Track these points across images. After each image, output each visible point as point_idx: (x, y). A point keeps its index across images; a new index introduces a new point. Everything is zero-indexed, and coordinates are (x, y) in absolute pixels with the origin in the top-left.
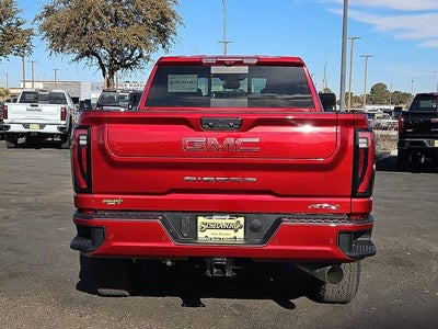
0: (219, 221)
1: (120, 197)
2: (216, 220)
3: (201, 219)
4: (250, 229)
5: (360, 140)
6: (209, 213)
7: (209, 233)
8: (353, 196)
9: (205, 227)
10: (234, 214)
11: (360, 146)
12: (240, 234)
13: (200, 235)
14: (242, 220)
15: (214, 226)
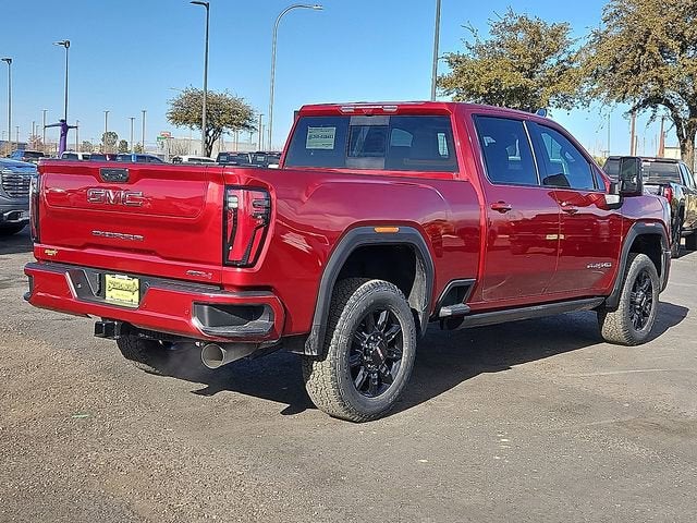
1: (56, 248)
2: (119, 279)
3: (108, 277)
5: (231, 199)
6: (114, 272)
7: (114, 293)
8: (225, 265)
9: (111, 286)
10: (132, 275)
12: (136, 297)
13: (108, 294)
14: (136, 281)
15: (117, 286)
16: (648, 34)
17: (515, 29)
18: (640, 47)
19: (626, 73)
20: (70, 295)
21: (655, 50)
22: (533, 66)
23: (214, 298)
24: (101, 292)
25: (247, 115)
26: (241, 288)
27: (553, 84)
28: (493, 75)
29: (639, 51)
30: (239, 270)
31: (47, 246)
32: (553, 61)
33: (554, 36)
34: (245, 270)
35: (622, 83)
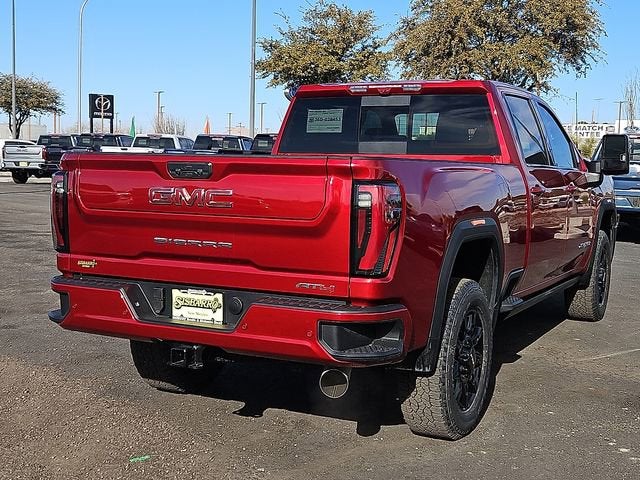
0: (196, 297)
1: (95, 258)
2: (192, 295)
3: (176, 293)
4: (229, 309)
5: (361, 197)
6: (183, 286)
7: (185, 311)
8: (352, 275)
9: (181, 303)
10: (212, 288)
11: (361, 204)
12: (219, 316)
13: (176, 313)
14: (219, 296)
15: (190, 303)
16: (457, 20)
17: (327, 16)
18: (449, 32)
19: (438, 57)
20: (128, 316)
21: (464, 35)
22: (344, 50)
23: (342, 316)
24: (167, 309)
25: (55, 98)
26: (373, 303)
27: (361, 67)
28: (308, 59)
29: (449, 36)
30: (369, 281)
31: (80, 257)
32: (359, 46)
33: (361, 22)
34: (378, 281)
35: (434, 65)
